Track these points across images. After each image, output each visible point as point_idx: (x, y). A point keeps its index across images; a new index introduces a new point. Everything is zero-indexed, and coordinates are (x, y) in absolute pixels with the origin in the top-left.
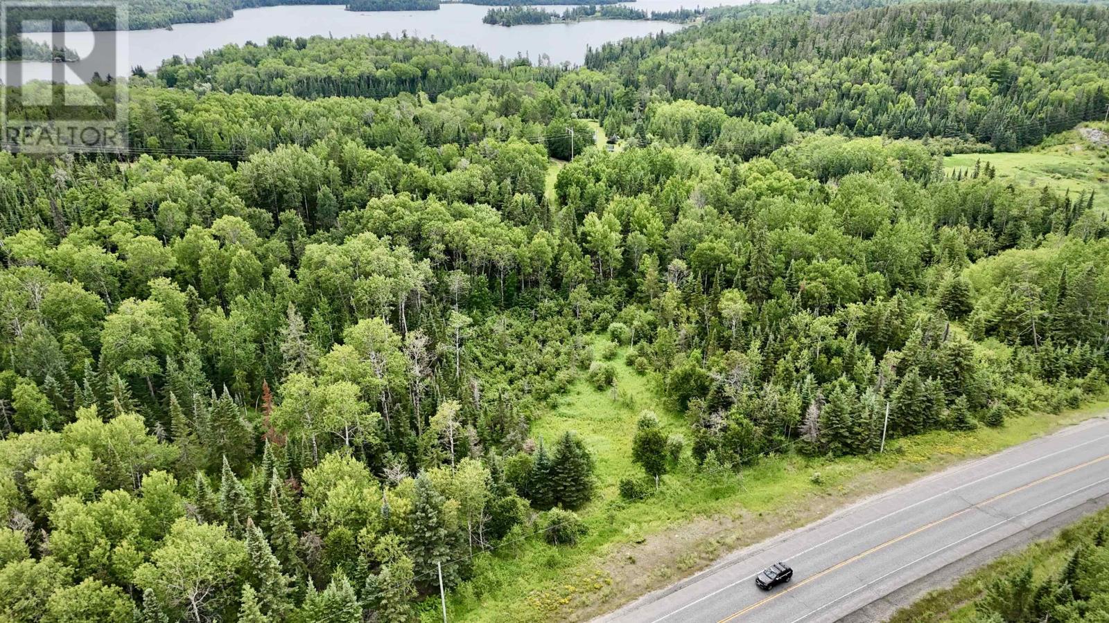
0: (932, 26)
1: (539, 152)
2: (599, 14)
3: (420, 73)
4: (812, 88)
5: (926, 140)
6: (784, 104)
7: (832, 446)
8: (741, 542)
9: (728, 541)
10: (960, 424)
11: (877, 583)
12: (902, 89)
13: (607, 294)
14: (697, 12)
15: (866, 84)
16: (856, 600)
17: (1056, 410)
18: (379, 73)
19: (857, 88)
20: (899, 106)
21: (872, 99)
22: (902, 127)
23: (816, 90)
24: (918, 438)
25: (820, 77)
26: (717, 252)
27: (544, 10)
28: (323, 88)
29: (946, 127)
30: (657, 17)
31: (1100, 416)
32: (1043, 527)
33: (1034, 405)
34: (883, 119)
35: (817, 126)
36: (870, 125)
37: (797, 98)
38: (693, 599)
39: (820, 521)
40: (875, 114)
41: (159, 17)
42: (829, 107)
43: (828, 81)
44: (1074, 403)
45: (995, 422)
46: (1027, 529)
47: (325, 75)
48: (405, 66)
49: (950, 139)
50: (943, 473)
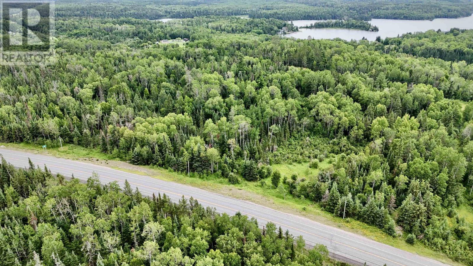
50: (345, 232)
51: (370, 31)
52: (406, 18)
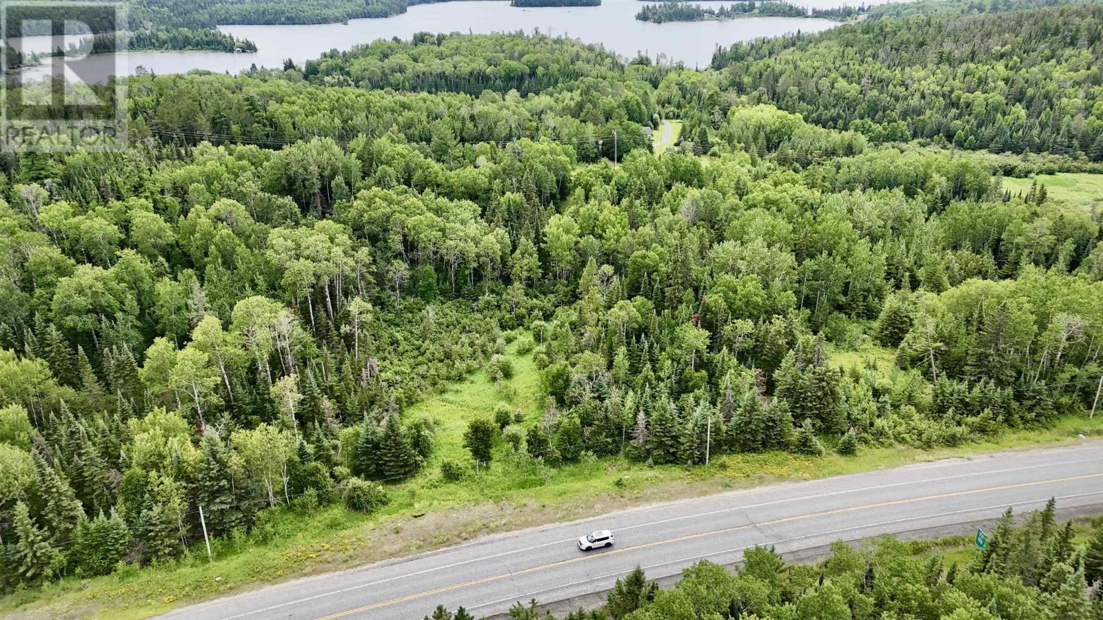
0: (1078, 31)
1: (567, 154)
2: (757, 11)
3: (528, 71)
4: (917, 95)
5: (1026, 156)
6: (884, 112)
7: (655, 453)
8: (507, 527)
9: (492, 525)
10: (805, 448)
11: (601, 580)
12: (1019, 98)
13: (553, 293)
14: (862, 10)
15: (978, 93)
16: (568, 591)
17: (928, 445)
18: (489, 70)
19: (966, 97)
20: (1009, 118)
21: (979, 109)
22: (1006, 141)
23: (923, 97)
24: (751, 456)
25: (929, 85)
26: (647, 260)
27: (698, 7)
28: (436, 83)
29: (1055, 142)
30: (818, 14)
31: (966, 456)
32: (811, 553)
33: (903, 439)
34: (987, 132)
35: (914, 136)
36: (972, 137)
37: (899, 107)
38: (420, 570)
39: (591, 519)
40: (980, 125)
41: (338, 12)
42: (930, 117)
43: (938, 88)
44: (952, 441)
45: (847, 450)
46: (793, 552)
47: (439, 71)
48: (514, 64)
49: (1057, 156)
50: (748, 491)
51: (238, 52)
52: (291, 21)
